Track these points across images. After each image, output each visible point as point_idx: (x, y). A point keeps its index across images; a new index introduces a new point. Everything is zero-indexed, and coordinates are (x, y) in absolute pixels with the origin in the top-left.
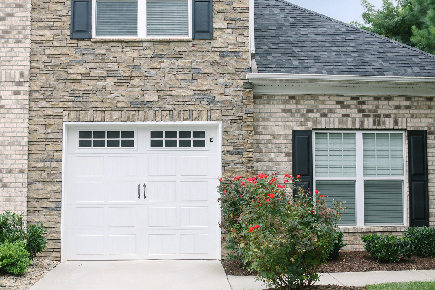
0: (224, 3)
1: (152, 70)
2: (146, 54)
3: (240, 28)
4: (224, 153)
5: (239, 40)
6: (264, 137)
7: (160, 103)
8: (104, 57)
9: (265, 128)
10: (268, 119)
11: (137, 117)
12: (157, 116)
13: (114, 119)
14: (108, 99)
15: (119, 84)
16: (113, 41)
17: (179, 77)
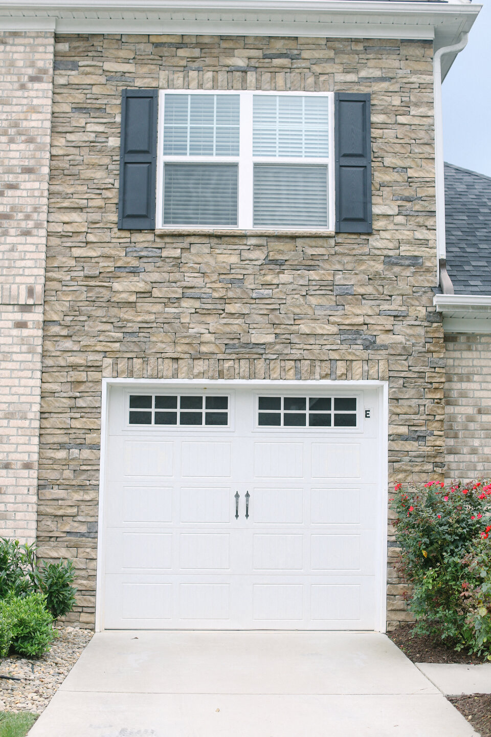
0: (391, 170)
1: (264, 287)
2: (254, 258)
3: (420, 214)
4: (393, 438)
5: (418, 235)
6: (462, 410)
7: (277, 347)
8: (178, 263)
9: (463, 394)
10: (468, 377)
11: (237, 371)
12: (273, 369)
13: (195, 374)
14: (185, 337)
15: (204, 312)
16: (194, 235)
17: (313, 300)
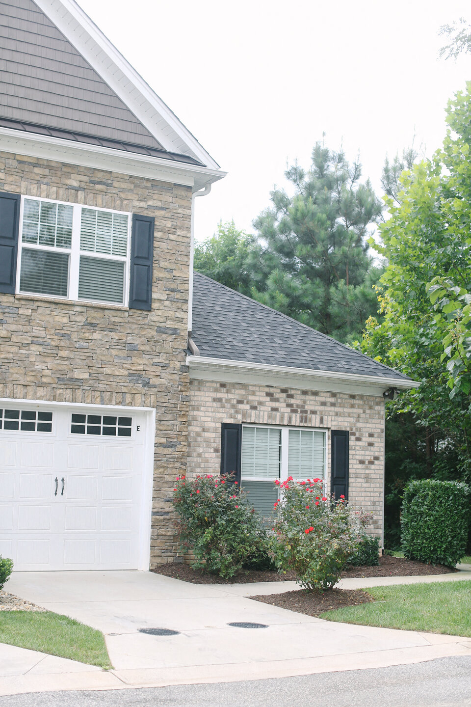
0: (164, 270)
1: (84, 341)
2: (78, 321)
3: (179, 301)
4: (158, 445)
5: (178, 315)
6: (194, 429)
7: (90, 382)
8: (29, 320)
9: (195, 419)
10: (198, 408)
11: (64, 397)
12: (87, 397)
13: (38, 397)
14: (32, 371)
15: (45, 354)
16: (41, 301)
17: (114, 352)
